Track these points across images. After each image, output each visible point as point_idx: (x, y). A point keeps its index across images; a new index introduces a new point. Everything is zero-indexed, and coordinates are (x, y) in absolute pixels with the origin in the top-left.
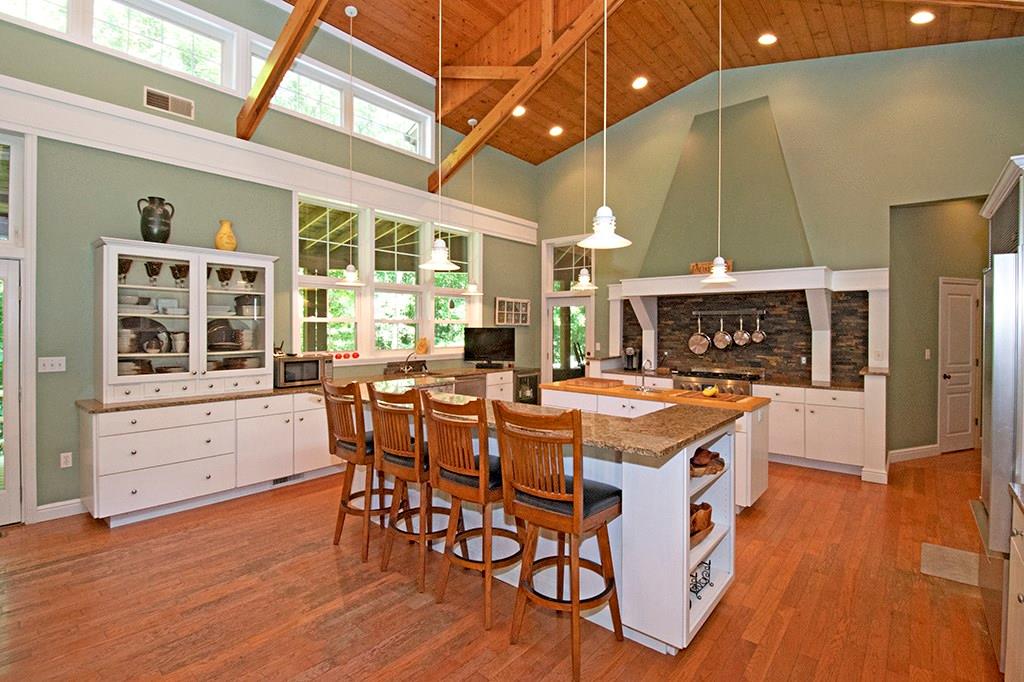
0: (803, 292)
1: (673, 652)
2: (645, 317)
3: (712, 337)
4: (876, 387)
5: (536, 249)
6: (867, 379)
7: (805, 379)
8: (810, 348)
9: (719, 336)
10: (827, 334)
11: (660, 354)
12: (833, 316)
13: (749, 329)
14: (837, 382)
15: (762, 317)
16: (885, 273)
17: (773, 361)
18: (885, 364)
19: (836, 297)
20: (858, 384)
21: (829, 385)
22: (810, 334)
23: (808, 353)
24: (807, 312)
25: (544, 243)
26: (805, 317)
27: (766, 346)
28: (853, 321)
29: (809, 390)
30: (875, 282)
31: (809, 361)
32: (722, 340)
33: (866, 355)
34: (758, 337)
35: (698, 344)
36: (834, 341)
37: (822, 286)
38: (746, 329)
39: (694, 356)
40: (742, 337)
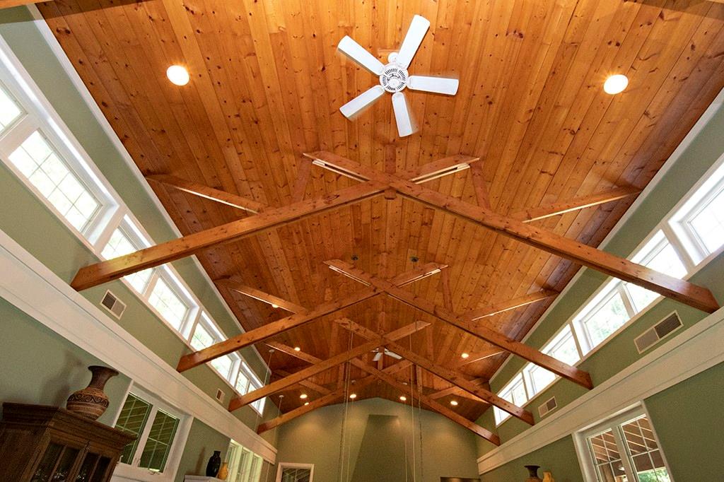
5: (274, 468)
25: (280, 465)
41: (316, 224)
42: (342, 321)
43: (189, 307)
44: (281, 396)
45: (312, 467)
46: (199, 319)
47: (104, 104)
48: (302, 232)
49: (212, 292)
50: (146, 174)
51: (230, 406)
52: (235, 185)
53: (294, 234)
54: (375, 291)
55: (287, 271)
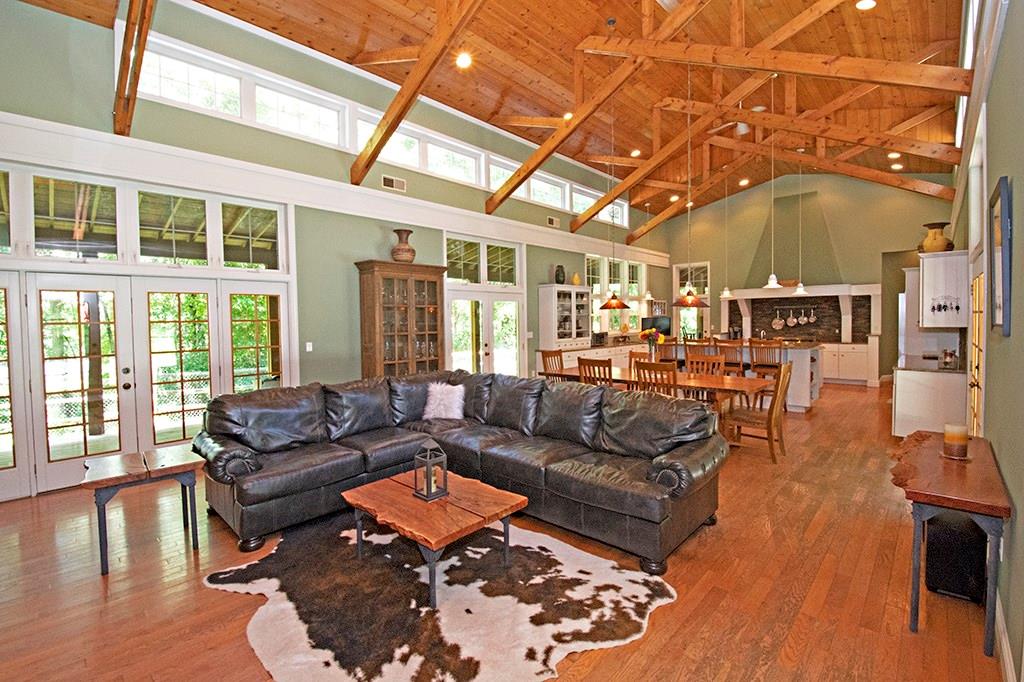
0: (837, 297)
1: (804, 411)
2: (744, 309)
3: (786, 321)
4: (873, 342)
5: (669, 270)
6: (869, 338)
7: (838, 340)
8: (840, 325)
9: (789, 320)
10: (850, 317)
11: (753, 330)
12: (853, 308)
13: (807, 315)
14: (855, 340)
15: (814, 309)
16: (880, 286)
17: (820, 332)
18: (879, 332)
19: (855, 299)
20: (865, 341)
21: (850, 341)
22: (840, 318)
23: (840, 327)
24: (839, 306)
25: (674, 267)
26: (838, 309)
27: (816, 325)
28: (864, 310)
29: (841, 345)
30: (875, 291)
31: (840, 331)
32: (792, 321)
33: (870, 327)
34: (812, 319)
35: (778, 324)
36: (853, 320)
37: (848, 294)
38: (805, 316)
39: (774, 330)
40: (803, 320)
41: (524, 11)
42: (663, 104)
43: (477, 158)
44: (647, 205)
45: (708, 264)
46: (489, 162)
47: (275, 28)
48: (517, 30)
49: (493, 133)
50: (350, 61)
51: (571, 228)
52: (413, 25)
53: (512, 37)
54: (635, 62)
55: (544, 79)
